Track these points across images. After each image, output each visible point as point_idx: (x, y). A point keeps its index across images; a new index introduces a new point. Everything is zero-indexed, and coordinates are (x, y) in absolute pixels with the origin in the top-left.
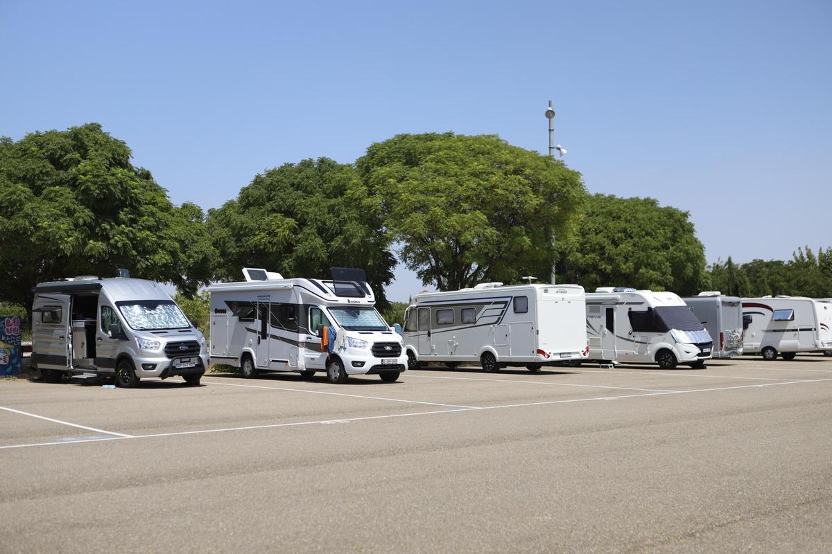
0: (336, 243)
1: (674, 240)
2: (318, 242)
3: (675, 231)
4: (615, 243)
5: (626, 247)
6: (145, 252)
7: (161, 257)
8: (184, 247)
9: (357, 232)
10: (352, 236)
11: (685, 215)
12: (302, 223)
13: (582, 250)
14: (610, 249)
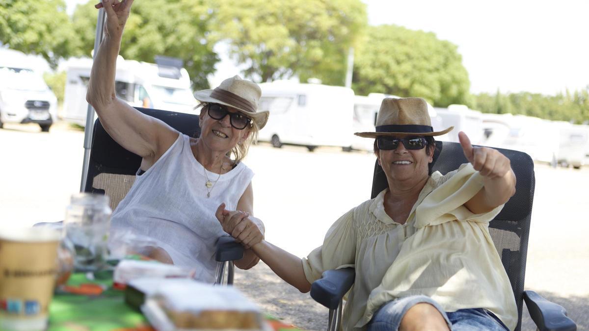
0: (171, 40)
1: (445, 65)
2: (157, 37)
3: (447, 59)
4: (398, 63)
5: (406, 67)
6: (17, 31)
7: (31, 37)
8: (49, 30)
9: (187, 33)
10: (184, 35)
11: (456, 47)
12: (146, 22)
13: (373, 66)
14: (394, 67)
